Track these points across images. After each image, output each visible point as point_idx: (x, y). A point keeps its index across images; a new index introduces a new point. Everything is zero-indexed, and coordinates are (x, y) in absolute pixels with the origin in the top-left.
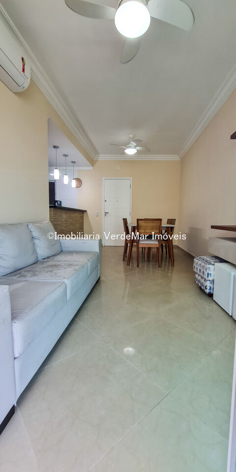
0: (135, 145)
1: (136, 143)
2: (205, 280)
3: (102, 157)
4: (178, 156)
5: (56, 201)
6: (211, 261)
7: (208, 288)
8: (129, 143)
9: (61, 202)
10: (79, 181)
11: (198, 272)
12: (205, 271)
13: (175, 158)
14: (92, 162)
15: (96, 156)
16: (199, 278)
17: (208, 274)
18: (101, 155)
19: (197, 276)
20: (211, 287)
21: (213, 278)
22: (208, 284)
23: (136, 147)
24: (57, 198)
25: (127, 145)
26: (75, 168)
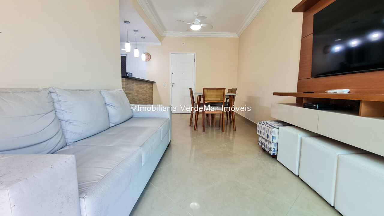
0: (200, 21)
1: (200, 20)
2: (270, 142)
3: (169, 34)
4: (237, 33)
5: (128, 73)
6: (275, 125)
7: (272, 149)
8: (194, 20)
9: (132, 74)
10: (148, 54)
11: (262, 135)
12: (269, 134)
13: (234, 35)
14: (160, 38)
15: (163, 32)
16: (263, 141)
17: (273, 137)
18: (167, 32)
19: (260, 139)
20: (275, 149)
21: (277, 141)
22: (272, 146)
23: (200, 23)
24: (128, 71)
25: (192, 22)
26: (145, 43)
